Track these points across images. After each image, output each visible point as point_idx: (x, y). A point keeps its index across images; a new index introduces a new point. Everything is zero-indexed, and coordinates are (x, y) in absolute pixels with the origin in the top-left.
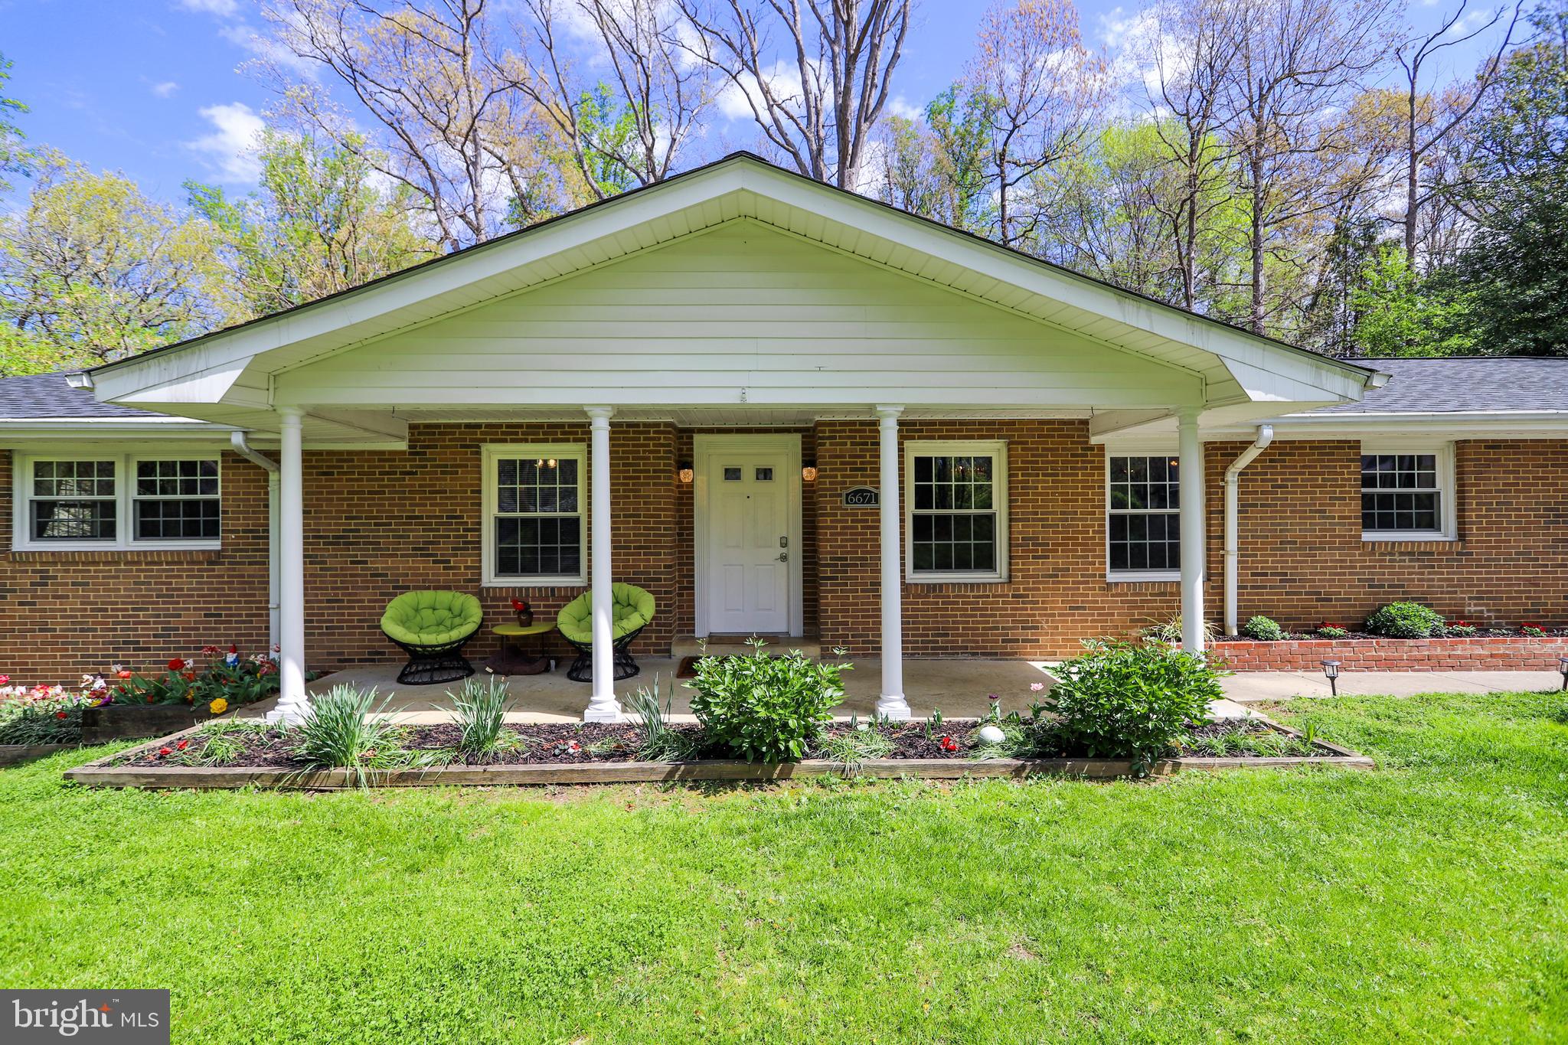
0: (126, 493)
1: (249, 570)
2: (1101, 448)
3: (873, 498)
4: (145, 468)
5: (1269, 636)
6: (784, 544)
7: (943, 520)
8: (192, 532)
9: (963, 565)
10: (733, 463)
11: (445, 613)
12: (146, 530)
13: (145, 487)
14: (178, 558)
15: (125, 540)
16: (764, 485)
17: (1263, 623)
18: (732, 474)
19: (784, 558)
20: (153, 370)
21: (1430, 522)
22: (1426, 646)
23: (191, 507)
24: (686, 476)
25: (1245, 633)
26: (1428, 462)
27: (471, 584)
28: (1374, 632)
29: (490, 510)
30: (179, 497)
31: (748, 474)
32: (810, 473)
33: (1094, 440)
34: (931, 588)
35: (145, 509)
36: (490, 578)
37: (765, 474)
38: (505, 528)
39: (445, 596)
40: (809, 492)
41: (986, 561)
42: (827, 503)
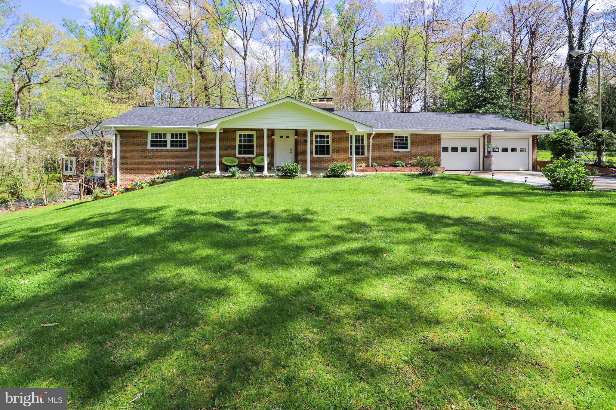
0: (169, 139)
1: (193, 153)
2: (348, 134)
3: (306, 142)
4: (172, 134)
5: (375, 166)
6: (291, 150)
7: (320, 146)
8: (181, 146)
9: (324, 154)
10: (282, 135)
11: (231, 161)
12: (172, 146)
13: (172, 138)
14: (182, 151)
15: (168, 147)
16: (288, 139)
17: (375, 164)
18: (282, 137)
19: (291, 152)
20: (206, 124)
21: (407, 148)
22: (400, 168)
23: (181, 142)
24: (273, 137)
25: (372, 166)
26: (406, 137)
27: (234, 156)
28: (393, 166)
29: (238, 143)
30: (175, 140)
31: (285, 137)
32: (296, 137)
33: (347, 132)
34: (318, 158)
35: (172, 142)
36: (237, 155)
37: (288, 137)
38: (240, 146)
39: (231, 158)
40: (296, 141)
41: (328, 153)
42: (299, 143)
